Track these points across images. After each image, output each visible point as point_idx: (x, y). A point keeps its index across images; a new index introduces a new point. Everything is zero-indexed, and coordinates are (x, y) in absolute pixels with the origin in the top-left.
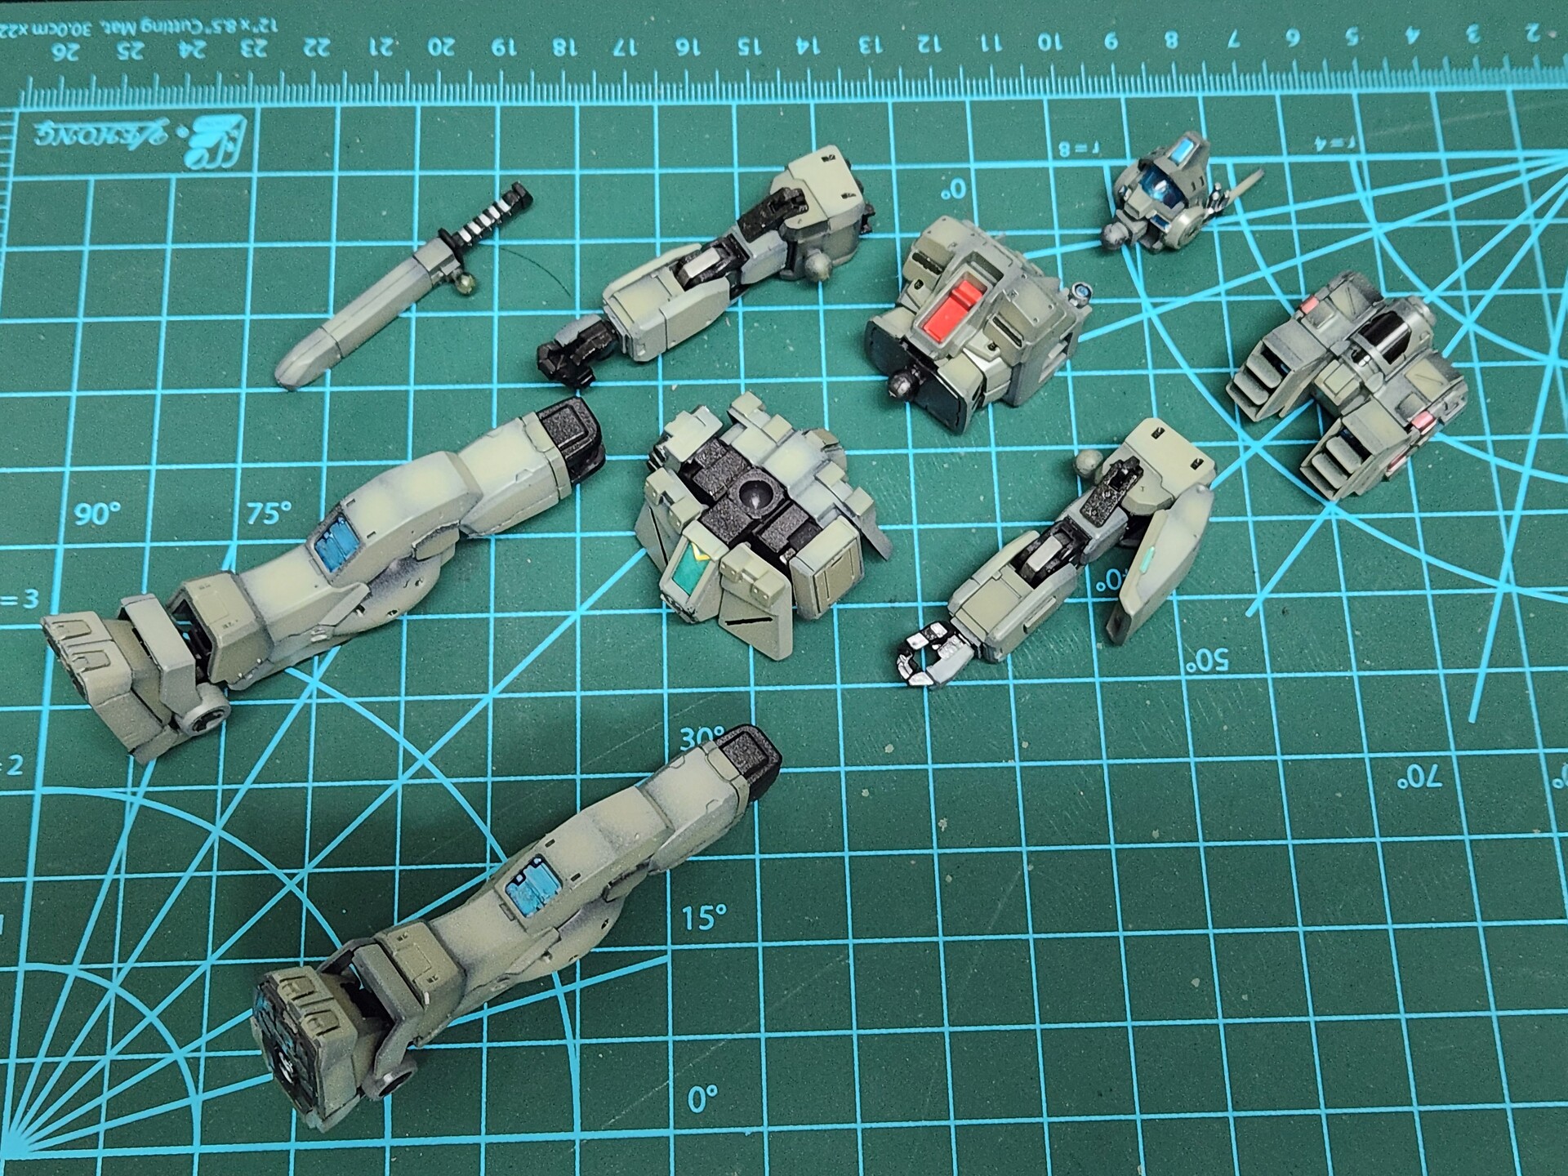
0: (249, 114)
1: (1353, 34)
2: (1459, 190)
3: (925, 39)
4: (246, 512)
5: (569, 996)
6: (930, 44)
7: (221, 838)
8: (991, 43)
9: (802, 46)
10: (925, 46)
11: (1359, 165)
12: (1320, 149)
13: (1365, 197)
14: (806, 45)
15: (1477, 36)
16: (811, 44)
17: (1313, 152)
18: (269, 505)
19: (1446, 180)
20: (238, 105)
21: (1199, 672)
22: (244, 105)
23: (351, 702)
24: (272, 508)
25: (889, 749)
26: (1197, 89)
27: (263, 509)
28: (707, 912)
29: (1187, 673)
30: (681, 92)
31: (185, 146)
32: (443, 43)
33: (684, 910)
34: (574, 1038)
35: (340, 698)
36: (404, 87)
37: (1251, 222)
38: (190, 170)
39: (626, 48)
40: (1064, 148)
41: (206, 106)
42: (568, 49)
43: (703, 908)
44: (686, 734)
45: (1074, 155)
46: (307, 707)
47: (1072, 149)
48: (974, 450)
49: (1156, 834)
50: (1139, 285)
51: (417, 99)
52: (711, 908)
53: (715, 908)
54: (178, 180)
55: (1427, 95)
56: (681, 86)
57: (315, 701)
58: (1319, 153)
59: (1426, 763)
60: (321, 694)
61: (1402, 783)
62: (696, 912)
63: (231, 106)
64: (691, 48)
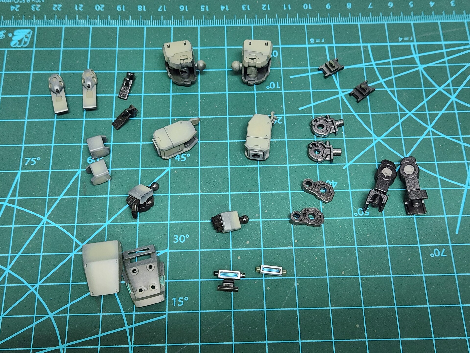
0: (33, 29)
1: (411, 4)
2: (449, 54)
3: (265, 6)
4: (25, 161)
5: (131, 329)
6: (266, 7)
7: (9, 273)
8: (287, 7)
9: (222, 8)
10: (264, 8)
11: (414, 46)
12: (400, 40)
13: (416, 56)
14: (224, 8)
15: (454, 4)
16: (226, 8)
17: (399, 42)
18: (33, 158)
19: (444, 51)
20: (29, 26)
21: (359, 216)
22: (32, 26)
23: (57, 226)
24: (34, 160)
25: (248, 242)
26: (358, 21)
27: (31, 160)
28: (181, 300)
29: (354, 216)
30: (181, 23)
31: (11, 39)
32: (100, 6)
33: (173, 299)
34: (132, 345)
35: (54, 224)
36: (86, 20)
37: (376, 65)
38: (12, 47)
39: (162, 8)
40: (312, 41)
41: (19, 26)
42: (143, 9)
43: (180, 298)
44: (176, 237)
45: (315, 43)
46: (42, 227)
47: (315, 41)
48: (279, 140)
49: (343, 273)
50: (338, 85)
51: (91, 24)
52: (183, 298)
53: (184, 298)
54: (8, 50)
55: (437, 23)
56: (181, 21)
57: (45, 225)
58: (400, 42)
59: (440, 248)
60: (47, 223)
61: (432, 255)
62: (177, 300)
63: (27, 26)
64: (185, 8)
